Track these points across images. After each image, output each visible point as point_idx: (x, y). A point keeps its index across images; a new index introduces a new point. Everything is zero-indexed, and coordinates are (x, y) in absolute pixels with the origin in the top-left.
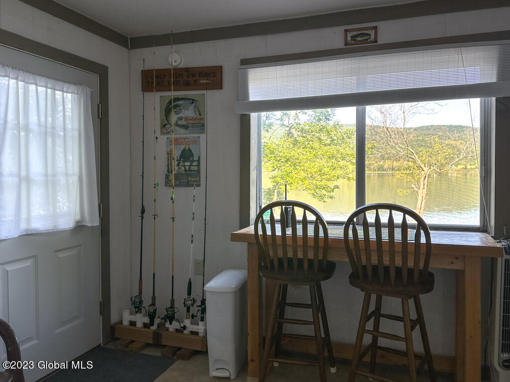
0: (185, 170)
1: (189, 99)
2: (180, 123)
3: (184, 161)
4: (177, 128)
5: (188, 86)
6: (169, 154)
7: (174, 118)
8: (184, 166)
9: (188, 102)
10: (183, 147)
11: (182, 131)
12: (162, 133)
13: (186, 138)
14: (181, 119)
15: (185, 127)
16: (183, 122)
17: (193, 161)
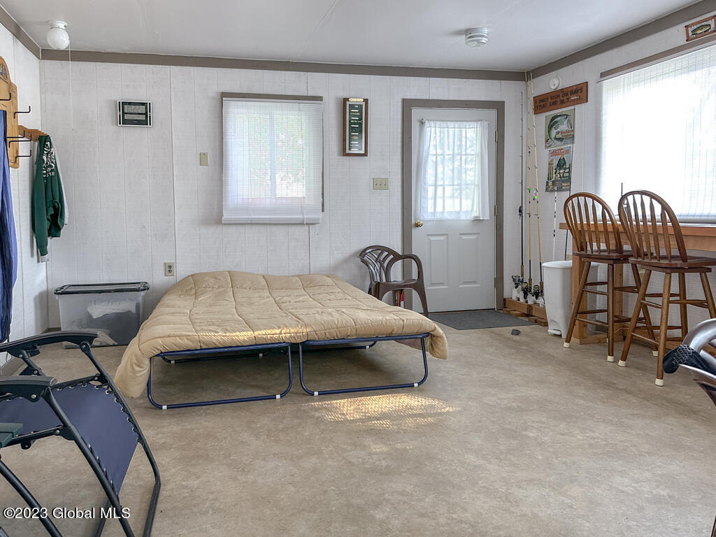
0: (560, 177)
1: (564, 115)
2: (558, 136)
3: (560, 169)
4: (555, 141)
5: (563, 103)
6: (550, 164)
7: (554, 132)
8: (560, 173)
9: (563, 117)
10: (559, 157)
11: (559, 143)
12: (546, 147)
13: (562, 149)
14: (558, 133)
15: (561, 139)
16: (559, 136)
17: (566, 168)
